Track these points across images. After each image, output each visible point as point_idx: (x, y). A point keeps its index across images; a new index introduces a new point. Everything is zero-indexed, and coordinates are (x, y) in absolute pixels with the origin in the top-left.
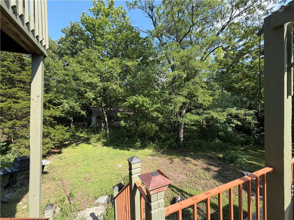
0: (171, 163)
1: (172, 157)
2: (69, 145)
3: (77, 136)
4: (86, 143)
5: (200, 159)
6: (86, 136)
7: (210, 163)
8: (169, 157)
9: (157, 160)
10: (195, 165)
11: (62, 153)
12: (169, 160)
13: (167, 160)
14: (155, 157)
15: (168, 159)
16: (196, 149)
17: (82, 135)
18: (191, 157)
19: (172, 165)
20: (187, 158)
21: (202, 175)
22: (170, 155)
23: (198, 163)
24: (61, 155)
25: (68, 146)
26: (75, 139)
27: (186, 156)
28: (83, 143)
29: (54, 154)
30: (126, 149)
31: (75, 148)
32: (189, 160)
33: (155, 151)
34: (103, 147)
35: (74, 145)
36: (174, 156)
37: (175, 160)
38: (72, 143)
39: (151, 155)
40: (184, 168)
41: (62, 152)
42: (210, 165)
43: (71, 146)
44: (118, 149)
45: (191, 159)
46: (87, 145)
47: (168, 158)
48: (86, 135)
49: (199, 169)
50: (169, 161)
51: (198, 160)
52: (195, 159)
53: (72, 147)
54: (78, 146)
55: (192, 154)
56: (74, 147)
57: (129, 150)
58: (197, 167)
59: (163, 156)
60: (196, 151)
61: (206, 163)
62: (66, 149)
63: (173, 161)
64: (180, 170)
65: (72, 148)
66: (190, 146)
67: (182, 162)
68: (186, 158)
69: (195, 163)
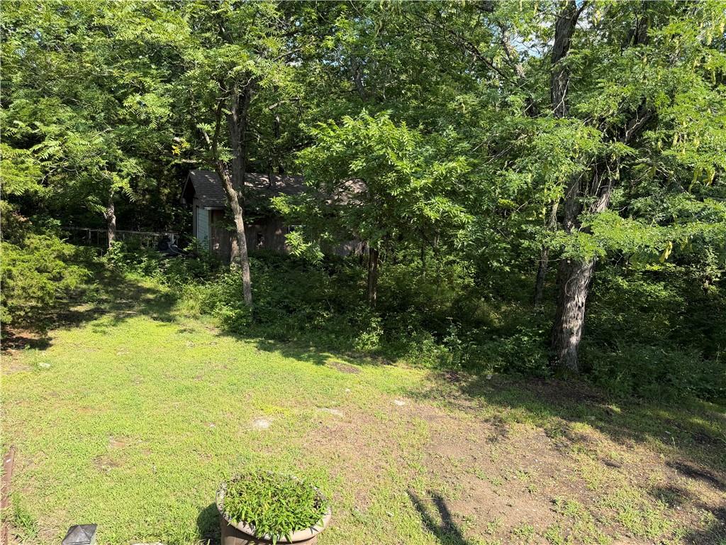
0: (492, 440)
1: (505, 412)
2: (88, 316)
3: (131, 285)
4: (155, 315)
5: (643, 440)
6: (164, 289)
7: (689, 464)
8: (491, 411)
9: (431, 418)
10: (609, 465)
11: (51, 345)
12: (488, 425)
13: (477, 426)
14: (425, 404)
15: (486, 421)
16: (640, 389)
17: (148, 283)
18: (601, 424)
19: (495, 451)
20: (579, 425)
21: (632, 518)
22: (500, 403)
23: (627, 457)
24: (44, 354)
25: (84, 324)
26: (120, 295)
27: (578, 417)
28: (143, 317)
29: (18, 347)
30: (309, 356)
31: (104, 333)
32: (583, 438)
33: (439, 375)
34: (217, 340)
35: (105, 319)
36: (520, 412)
37: (516, 426)
38: (103, 312)
39: (411, 394)
40: (550, 472)
41: (51, 342)
42: (690, 473)
43: (95, 322)
44: (277, 353)
45: (597, 435)
46: (157, 323)
47: (487, 416)
48: (163, 283)
49: (625, 483)
50: (488, 430)
51: (633, 442)
52: (616, 437)
53: (98, 325)
54: (122, 326)
55: (608, 412)
56: (103, 328)
57: (320, 362)
58: (614, 473)
59: (468, 403)
60: (639, 397)
61: (668, 464)
62: (70, 333)
63: (503, 433)
64: (525, 478)
65: (95, 332)
66: (612, 373)
67: (545, 444)
68: (573, 424)
69: (614, 454)
